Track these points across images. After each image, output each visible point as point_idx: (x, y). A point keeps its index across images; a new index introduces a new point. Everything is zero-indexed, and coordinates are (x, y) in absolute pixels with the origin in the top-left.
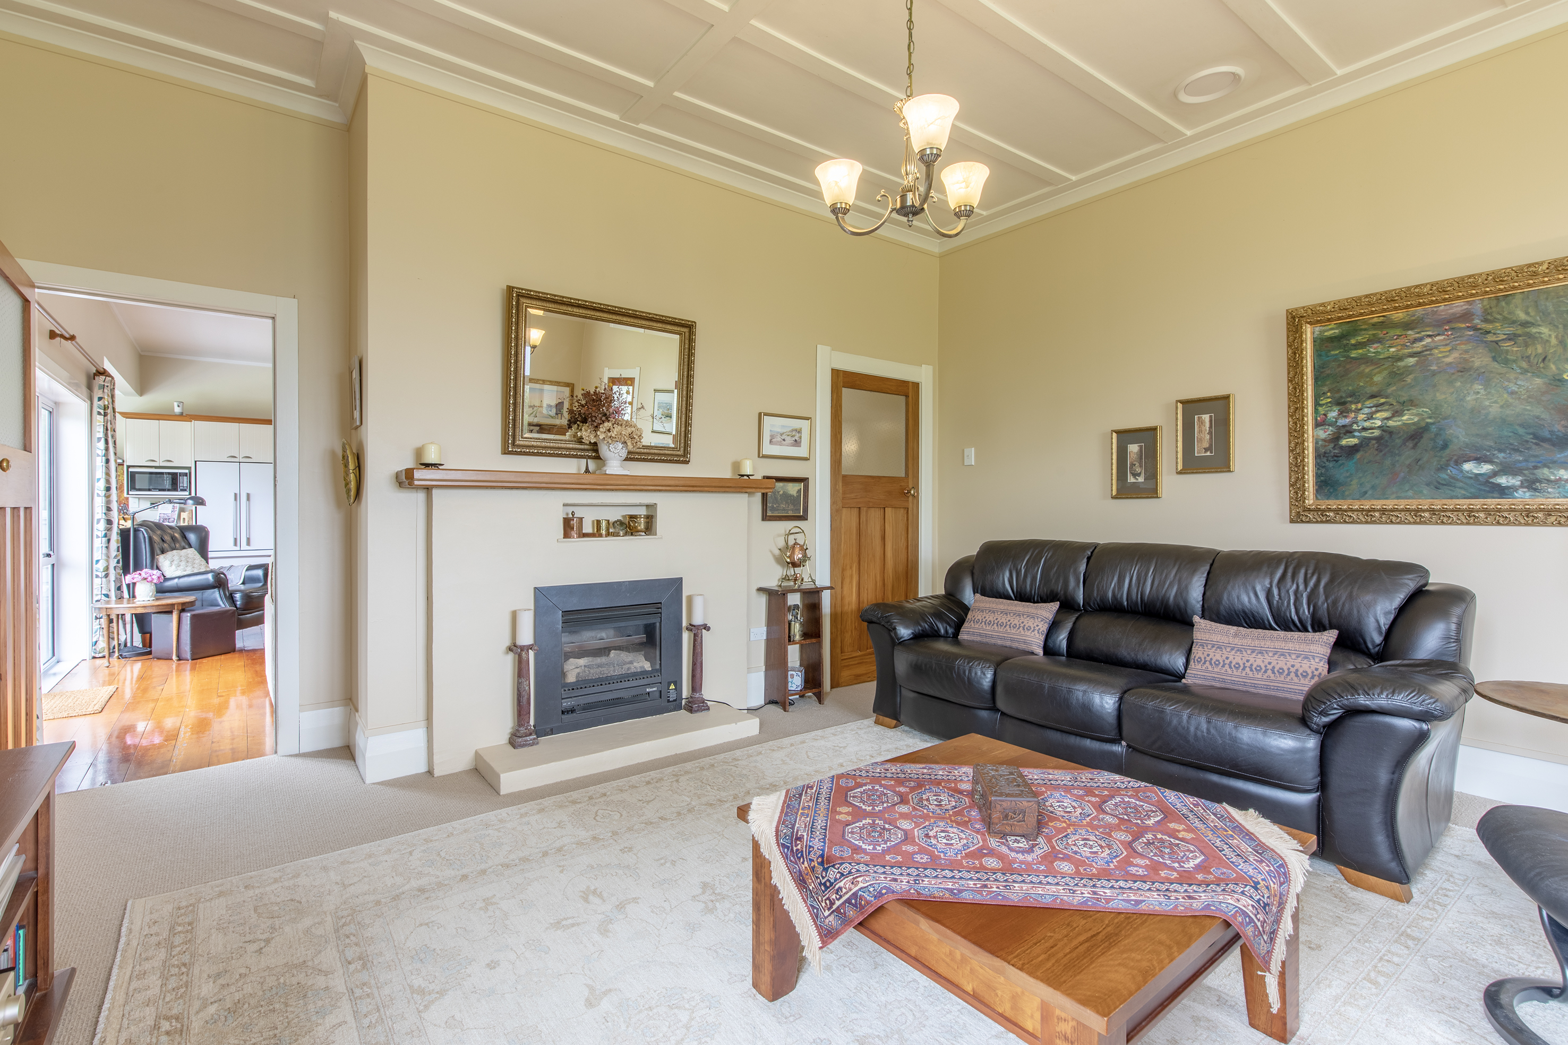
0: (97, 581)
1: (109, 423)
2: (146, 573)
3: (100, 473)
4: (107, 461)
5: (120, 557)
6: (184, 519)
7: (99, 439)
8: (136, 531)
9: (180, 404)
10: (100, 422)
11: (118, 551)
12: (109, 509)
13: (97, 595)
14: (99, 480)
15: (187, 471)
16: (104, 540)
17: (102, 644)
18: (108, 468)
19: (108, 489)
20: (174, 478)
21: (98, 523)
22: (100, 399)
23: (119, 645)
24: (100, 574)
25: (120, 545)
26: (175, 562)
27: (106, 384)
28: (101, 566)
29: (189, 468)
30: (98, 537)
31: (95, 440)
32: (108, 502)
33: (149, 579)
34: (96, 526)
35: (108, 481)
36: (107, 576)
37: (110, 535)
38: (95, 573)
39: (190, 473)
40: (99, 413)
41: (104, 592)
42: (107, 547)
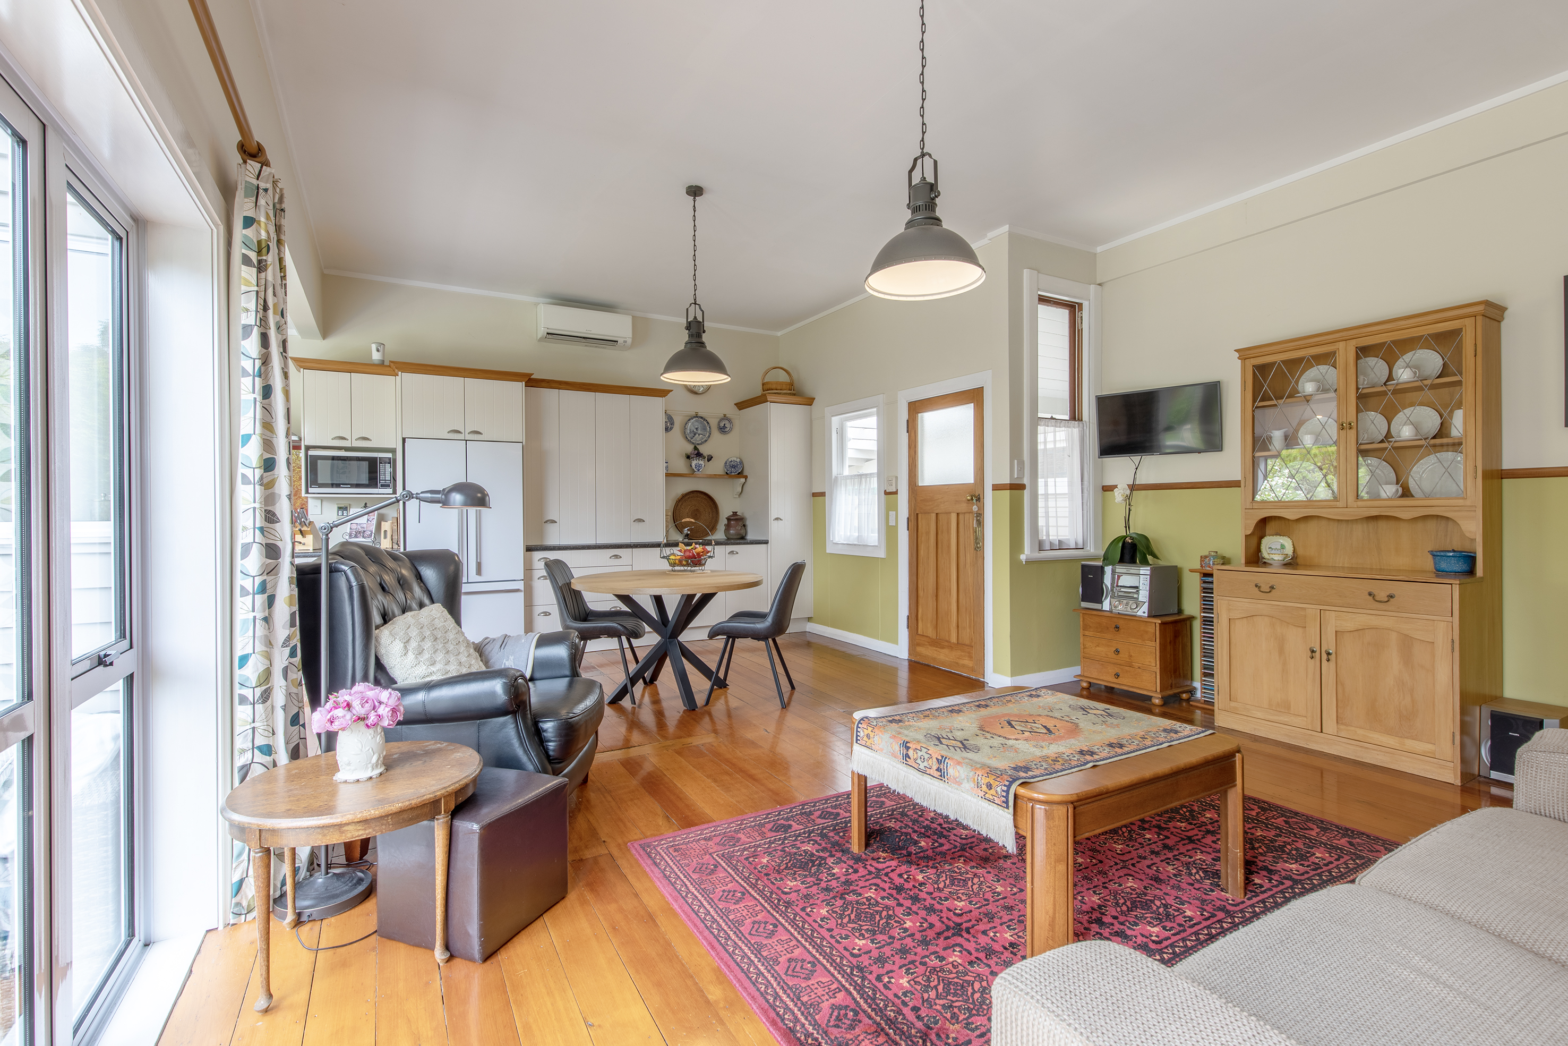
0: (243, 713)
1: (270, 292)
2: (364, 701)
3: (248, 422)
4: (267, 392)
5: (296, 641)
6: (385, 531)
7: (247, 330)
8: (332, 570)
9: (381, 346)
10: (248, 283)
11: (292, 625)
12: (270, 517)
13: (243, 751)
14: (247, 438)
15: (390, 455)
16: (260, 599)
17: (251, 890)
18: (267, 410)
19: (269, 465)
20: (373, 465)
21: (243, 557)
22: (249, 222)
23: (295, 871)
24: (248, 693)
25: (296, 608)
26: (413, 644)
27: (263, 185)
28: (251, 672)
29: (393, 451)
30: (244, 592)
31: (237, 331)
32: (269, 499)
33: (372, 718)
34: (239, 563)
35: (268, 445)
36: (266, 696)
37: (275, 586)
38: (238, 691)
39: (395, 461)
40: (246, 261)
41: (260, 741)
42: (266, 620)
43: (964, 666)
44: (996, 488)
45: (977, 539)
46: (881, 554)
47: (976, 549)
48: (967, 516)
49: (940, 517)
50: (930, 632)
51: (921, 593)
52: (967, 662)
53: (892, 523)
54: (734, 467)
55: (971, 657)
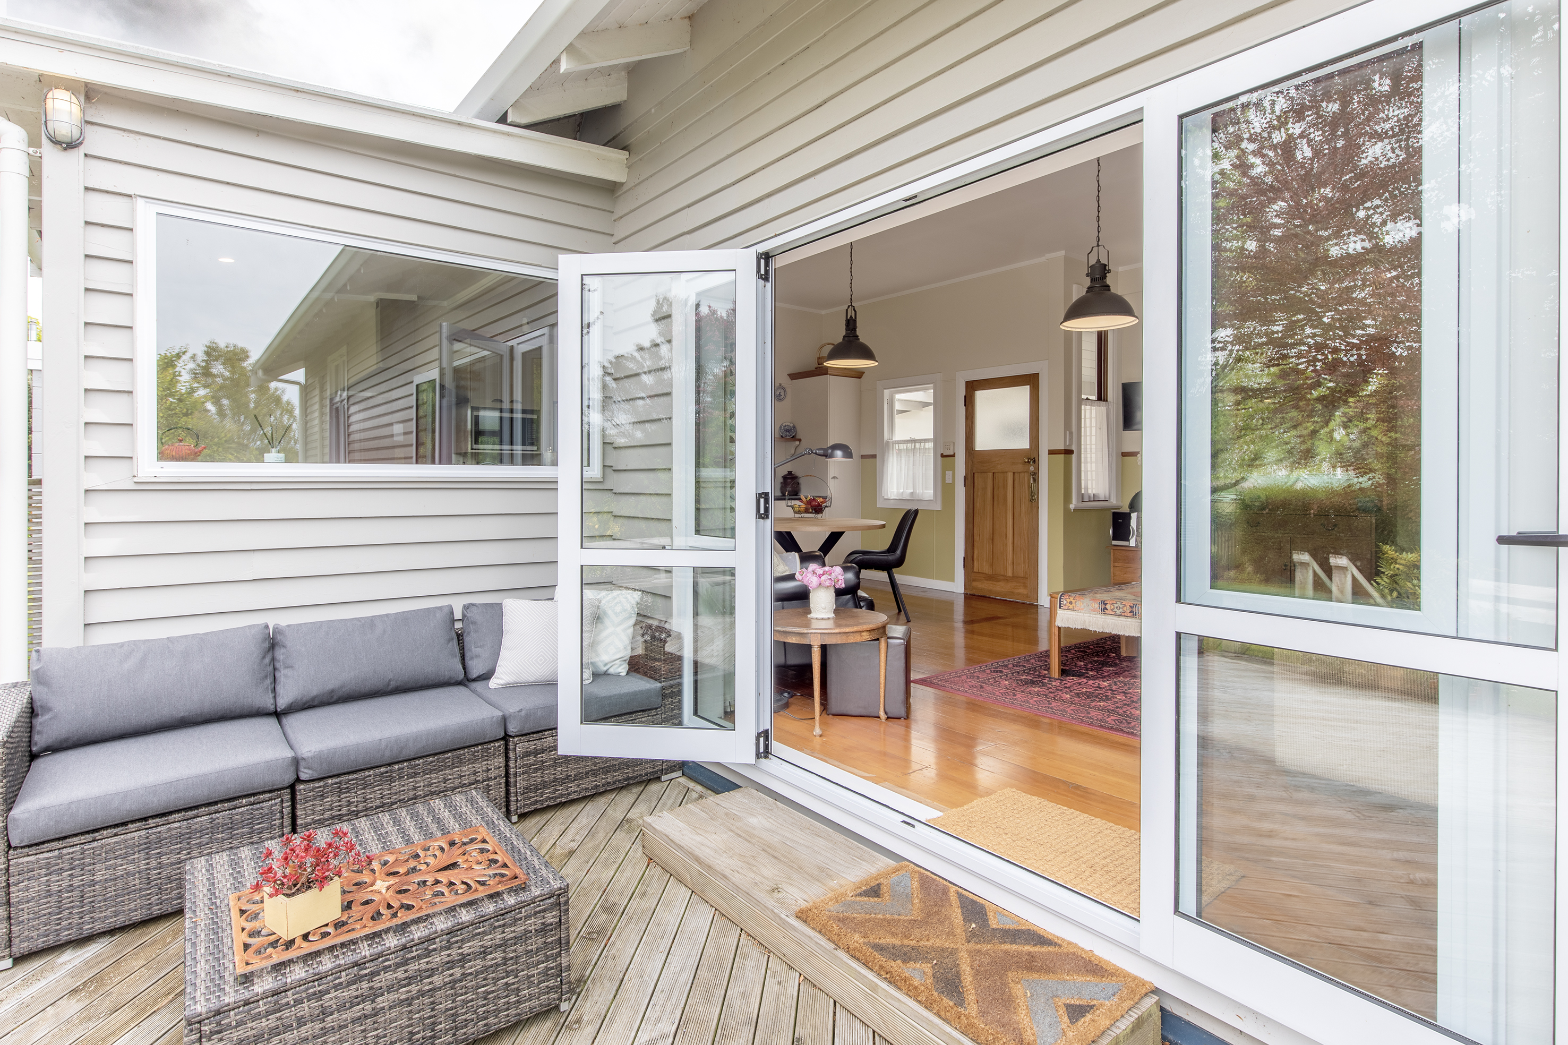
43: (1019, 594)
44: (1051, 452)
45: (1032, 492)
46: (938, 507)
47: (1031, 500)
48: (1022, 475)
49: (996, 475)
50: (986, 569)
51: (976, 538)
52: (1022, 590)
53: (949, 480)
54: (788, 431)
55: (1025, 587)
